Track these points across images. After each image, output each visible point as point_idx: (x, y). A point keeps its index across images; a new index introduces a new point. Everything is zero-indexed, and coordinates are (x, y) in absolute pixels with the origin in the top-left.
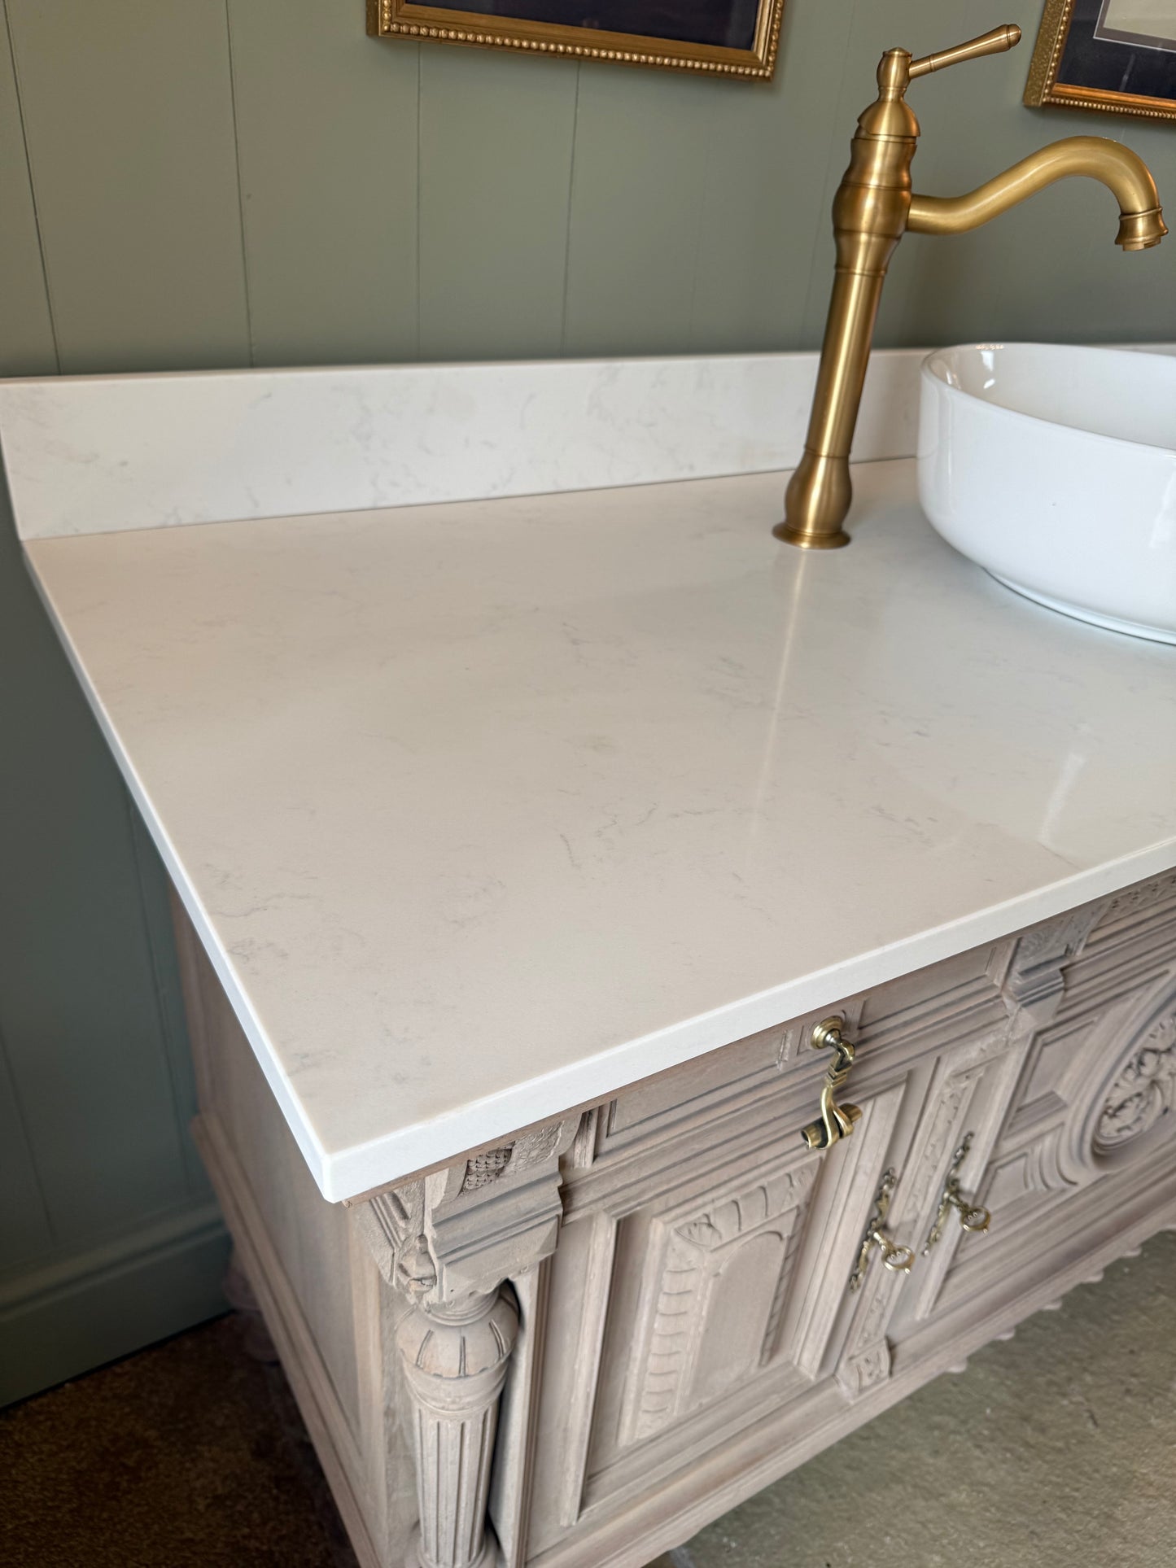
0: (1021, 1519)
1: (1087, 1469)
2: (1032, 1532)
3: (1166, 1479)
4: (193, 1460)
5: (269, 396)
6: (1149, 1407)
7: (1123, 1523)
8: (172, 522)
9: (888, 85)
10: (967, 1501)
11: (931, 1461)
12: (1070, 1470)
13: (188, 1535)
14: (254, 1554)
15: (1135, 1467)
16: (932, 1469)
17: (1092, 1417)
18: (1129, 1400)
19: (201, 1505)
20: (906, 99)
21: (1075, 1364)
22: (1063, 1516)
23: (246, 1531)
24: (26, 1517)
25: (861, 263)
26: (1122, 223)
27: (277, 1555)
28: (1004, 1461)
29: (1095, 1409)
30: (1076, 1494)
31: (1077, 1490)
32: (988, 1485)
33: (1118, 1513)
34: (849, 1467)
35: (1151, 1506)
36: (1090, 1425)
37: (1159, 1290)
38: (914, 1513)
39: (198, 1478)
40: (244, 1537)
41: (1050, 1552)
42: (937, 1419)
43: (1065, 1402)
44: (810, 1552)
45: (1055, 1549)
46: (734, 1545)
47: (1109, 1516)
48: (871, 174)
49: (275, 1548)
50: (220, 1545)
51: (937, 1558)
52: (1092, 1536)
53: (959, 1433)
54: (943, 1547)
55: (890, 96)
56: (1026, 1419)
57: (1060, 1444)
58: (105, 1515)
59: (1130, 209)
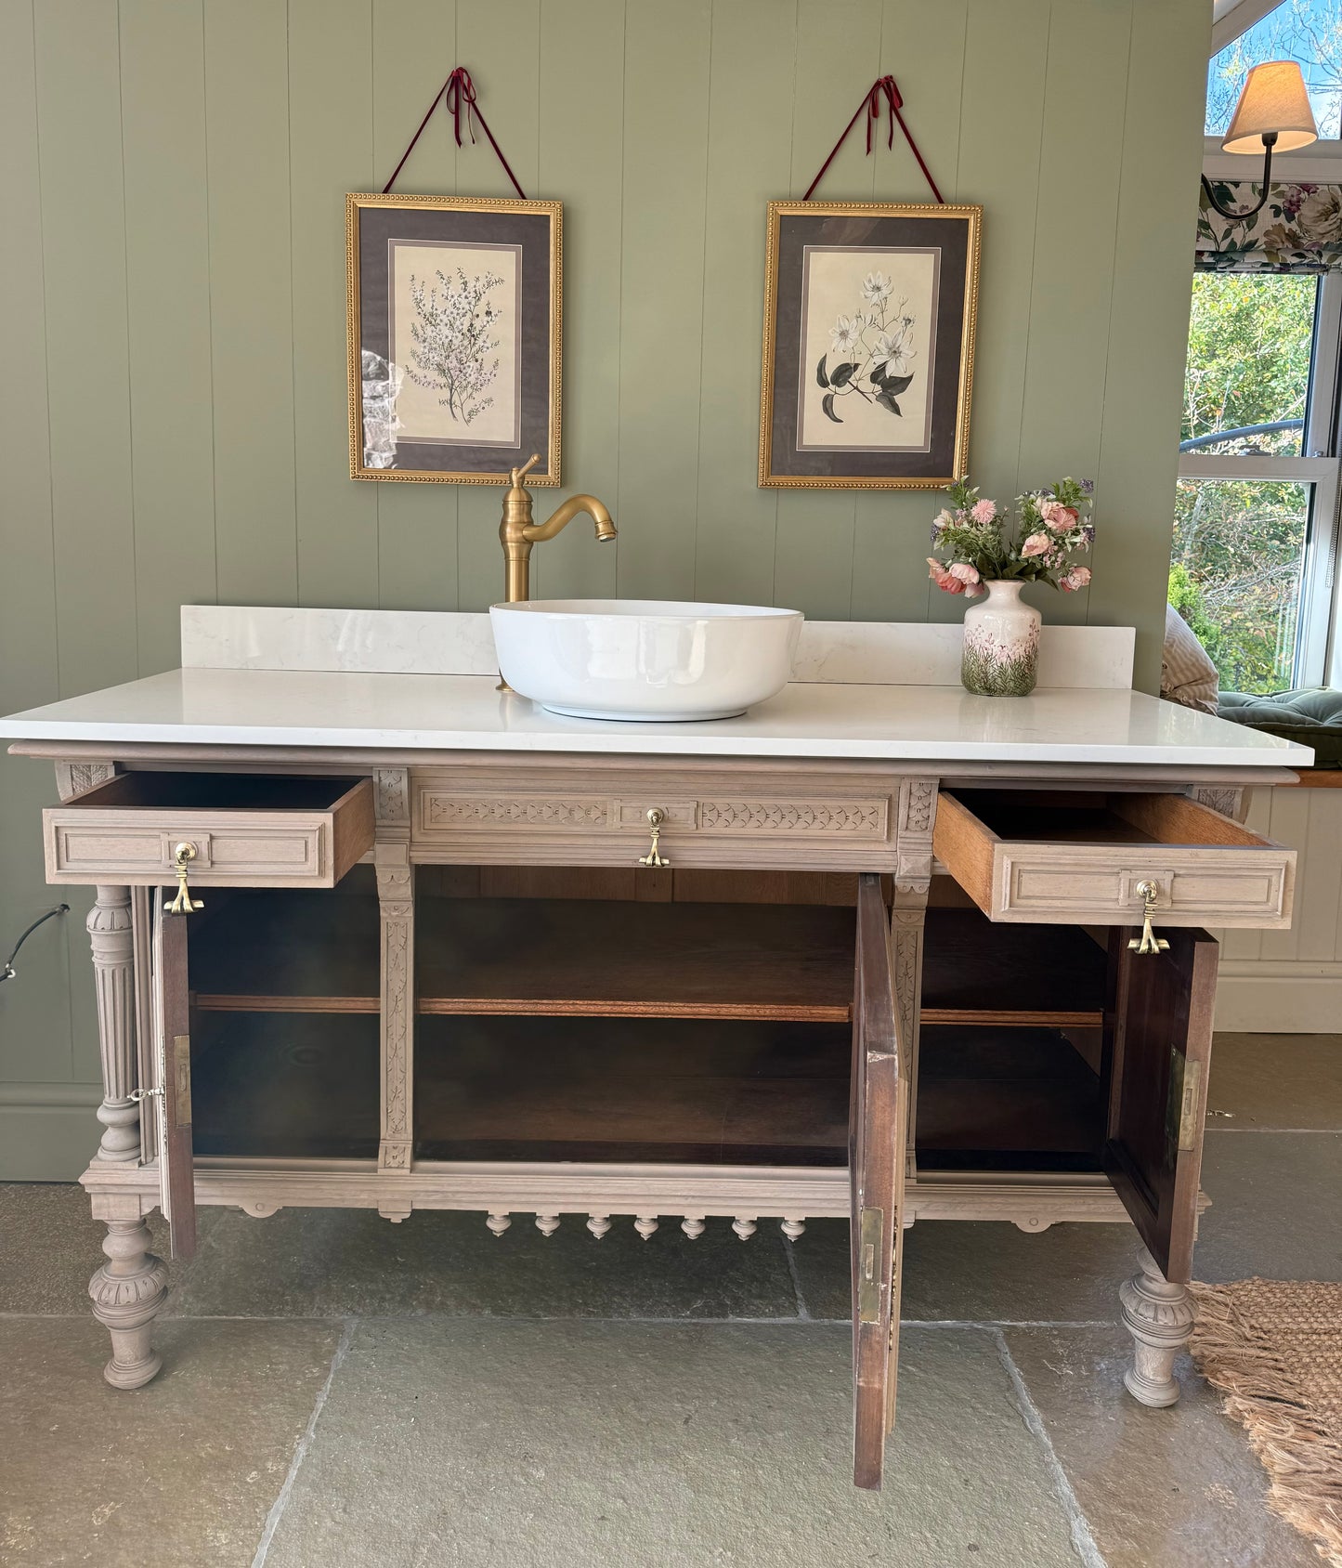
1: (648, 1438)
6: (741, 1433)
7: (635, 1469)
11: (542, 1388)
12: (633, 1433)
15: (685, 1452)
16: (538, 1392)
17: (688, 1419)
18: (731, 1424)
21: (714, 1394)
22: (598, 1447)
26: (596, 528)
28: (592, 1409)
29: (696, 1417)
30: (622, 1444)
31: (626, 1442)
33: (640, 1463)
34: (486, 1368)
35: (671, 1472)
36: (681, 1422)
38: (499, 1402)
41: (565, 1456)
42: (574, 1375)
43: (678, 1405)
44: (413, 1388)
45: (571, 1457)
46: (374, 1366)
47: (631, 1462)
48: (508, 518)
52: (605, 1464)
53: (579, 1386)
56: (636, 1400)
57: (644, 1420)
59: (596, 522)
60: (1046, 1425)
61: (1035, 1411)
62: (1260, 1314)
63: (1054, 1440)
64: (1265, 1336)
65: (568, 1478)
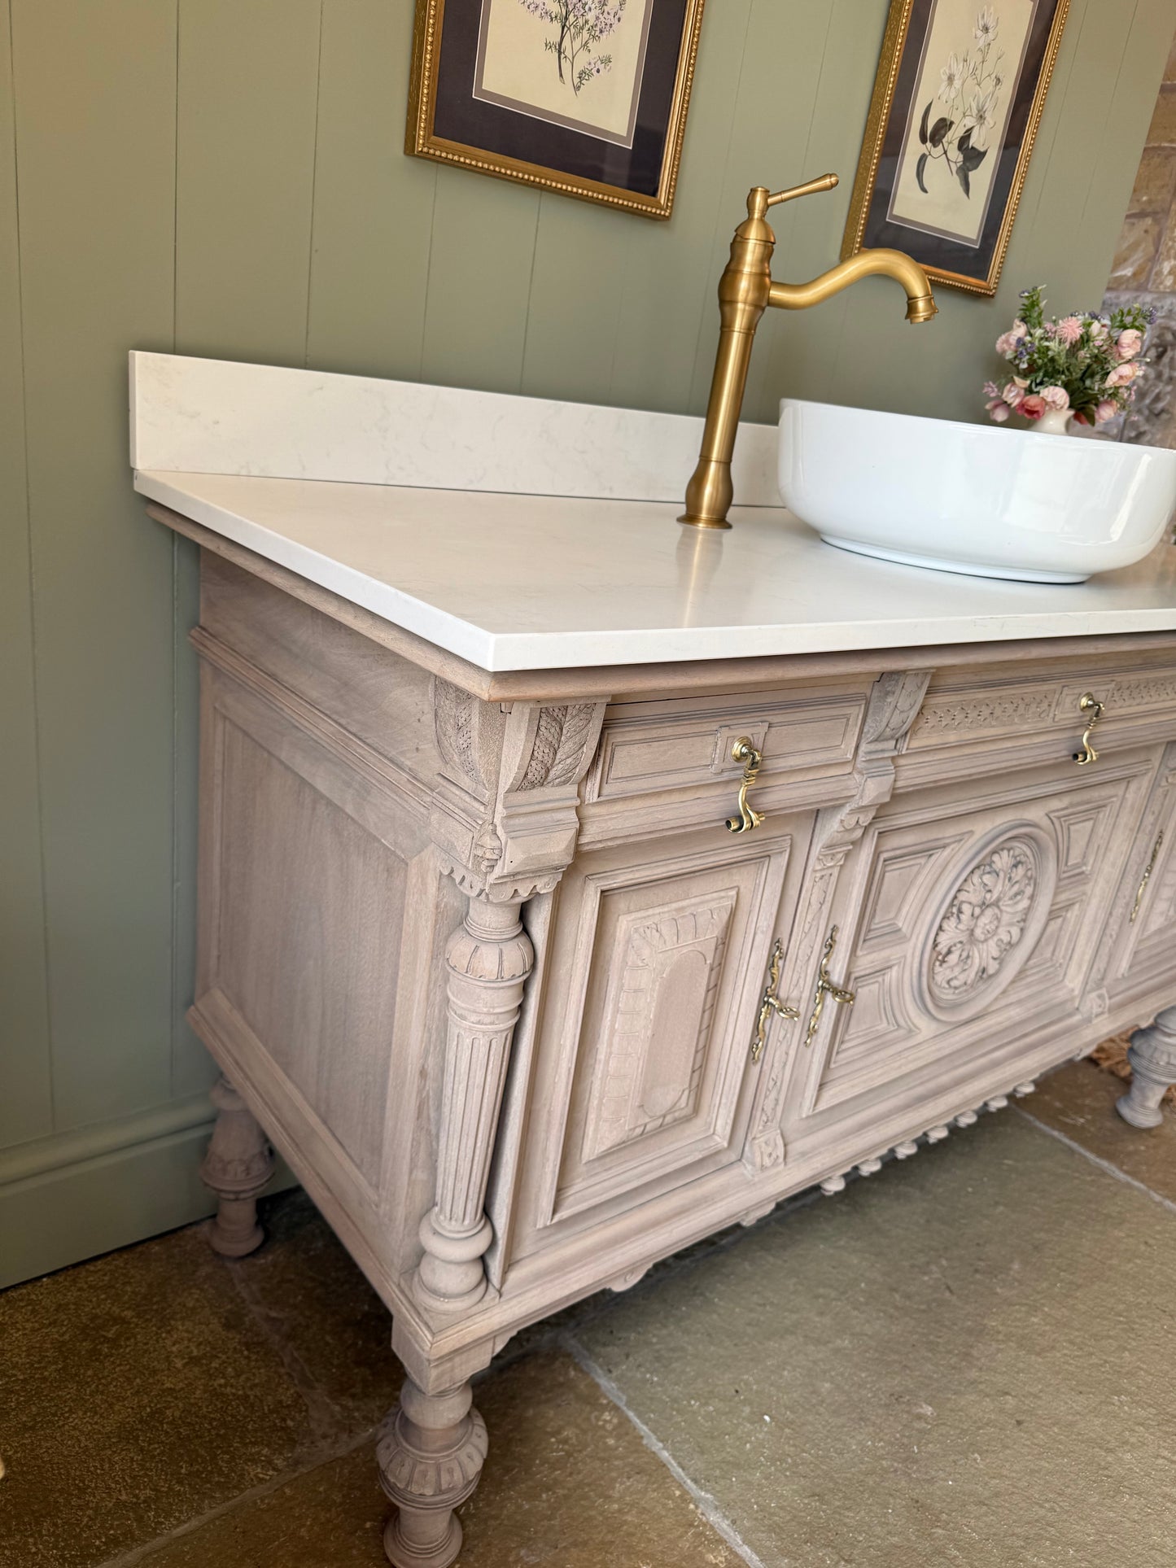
0: (896, 1357)
1: (947, 1323)
2: (905, 1366)
4: (168, 1332)
5: (321, 388)
6: (994, 1280)
7: (978, 1359)
8: (244, 472)
9: (754, 209)
10: (850, 1346)
11: (817, 1319)
12: (933, 1325)
13: (168, 1385)
14: (231, 1397)
15: (986, 1321)
16: (819, 1325)
17: (948, 1288)
18: (978, 1276)
19: (179, 1364)
20: (766, 219)
21: (932, 1253)
22: (930, 1355)
23: (222, 1381)
24: (15, 1375)
25: (739, 323)
26: (909, 305)
27: (252, 1397)
28: (878, 1318)
29: (950, 1283)
30: (939, 1340)
31: (940, 1337)
32: (866, 1335)
33: (975, 1352)
34: (749, 1324)
35: (1001, 1347)
36: (947, 1294)
37: (997, 1203)
38: (806, 1354)
39: (174, 1345)
40: (220, 1386)
41: (921, 1379)
42: (821, 1291)
43: (926, 1278)
44: (720, 1383)
45: (925, 1377)
46: (655, 1379)
47: (967, 1354)
48: (744, 264)
49: (249, 1393)
50: (198, 1392)
51: (827, 1385)
53: (839, 1300)
54: (832, 1377)
55: (757, 215)
56: (893, 1290)
57: (923, 1307)
58: (90, 1373)
59: (913, 296)
61: (1103, 1162)
63: (1142, 1183)
65: (949, 1399)
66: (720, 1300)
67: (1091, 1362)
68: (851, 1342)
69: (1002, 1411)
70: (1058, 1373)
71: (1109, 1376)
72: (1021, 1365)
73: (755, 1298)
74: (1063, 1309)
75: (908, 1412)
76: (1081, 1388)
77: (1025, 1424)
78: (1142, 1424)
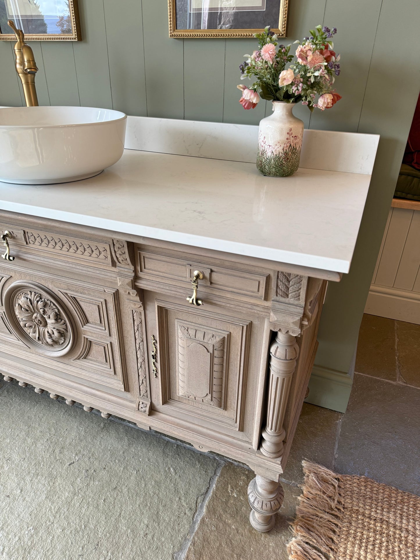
1: (52, 466)
3: (58, 487)
15: (59, 478)
28: (45, 447)
30: (42, 466)
35: (46, 485)
36: (68, 464)
38: (20, 433)
41: (20, 464)
42: (53, 429)
43: (74, 455)
47: (38, 475)
52: (29, 472)
53: (51, 435)
56: (63, 448)
57: (58, 458)
60: (203, 521)
61: (204, 510)
62: (350, 497)
63: (199, 529)
64: (342, 510)
65: (13, 474)
66: (37, 408)
67: (50, 517)
68: (31, 442)
69: (12, 490)
70: (39, 506)
71: (44, 525)
72: (38, 493)
73: (41, 415)
74: (78, 504)
75: (3, 463)
76: (33, 515)
77: (8, 498)
78: (19, 539)
